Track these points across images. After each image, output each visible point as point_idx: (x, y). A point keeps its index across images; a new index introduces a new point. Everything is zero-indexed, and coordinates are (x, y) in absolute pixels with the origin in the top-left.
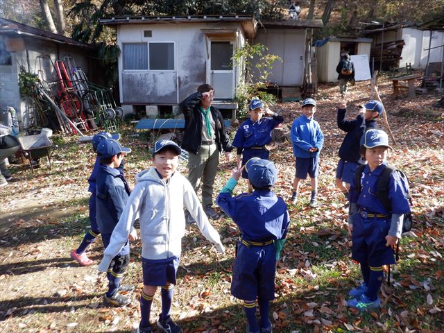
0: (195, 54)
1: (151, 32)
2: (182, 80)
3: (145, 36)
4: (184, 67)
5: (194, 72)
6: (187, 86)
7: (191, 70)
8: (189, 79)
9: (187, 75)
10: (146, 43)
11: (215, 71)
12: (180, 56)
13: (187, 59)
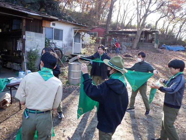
0: (69, 36)
1: (55, 24)
2: (65, 45)
3: (53, 25)
4: (66, 40)
5: (69, 42)
6: (67, 47)
7: (68, 42)
8: (67, 45)
9: (67, 43)
10: (53, 28)
11: (75, 43)
12: (65, 36)
13: (67, 37)
